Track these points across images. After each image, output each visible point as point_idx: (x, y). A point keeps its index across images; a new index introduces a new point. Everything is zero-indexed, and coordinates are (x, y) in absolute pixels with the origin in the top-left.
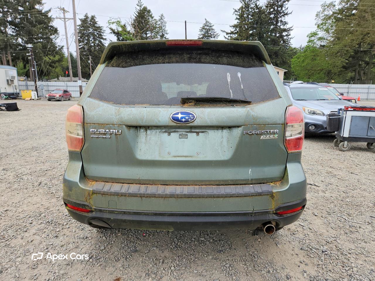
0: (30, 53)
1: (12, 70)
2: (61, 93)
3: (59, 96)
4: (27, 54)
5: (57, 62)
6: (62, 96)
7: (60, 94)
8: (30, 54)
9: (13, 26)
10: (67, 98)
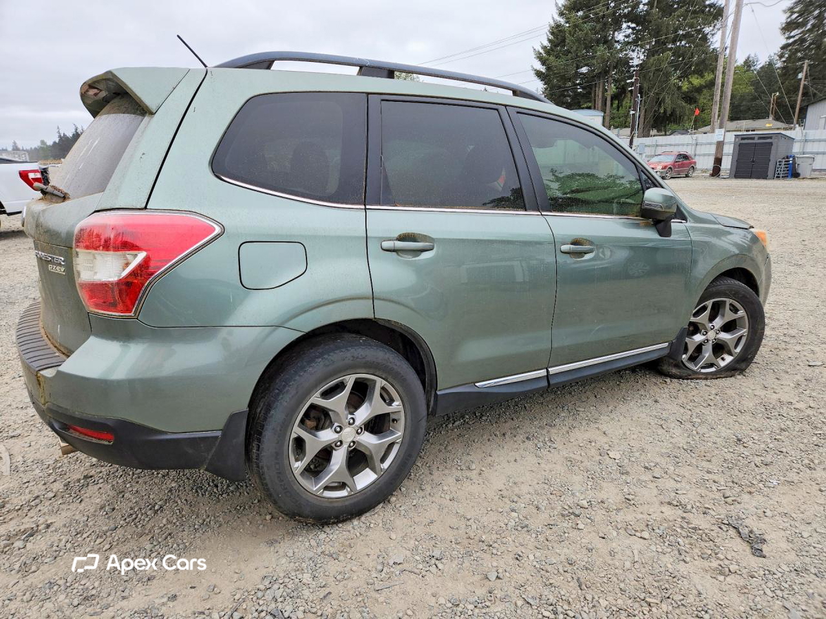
0: (635, 78)
1: (593, 117)
2: (669, 161)
3: (662, 169)
4: (628, 81)
5: (705, 87)
6: (670, 168)
7: (666, 164)
8: (633, 80)
9: (632, 22)
10: (682, 171)
